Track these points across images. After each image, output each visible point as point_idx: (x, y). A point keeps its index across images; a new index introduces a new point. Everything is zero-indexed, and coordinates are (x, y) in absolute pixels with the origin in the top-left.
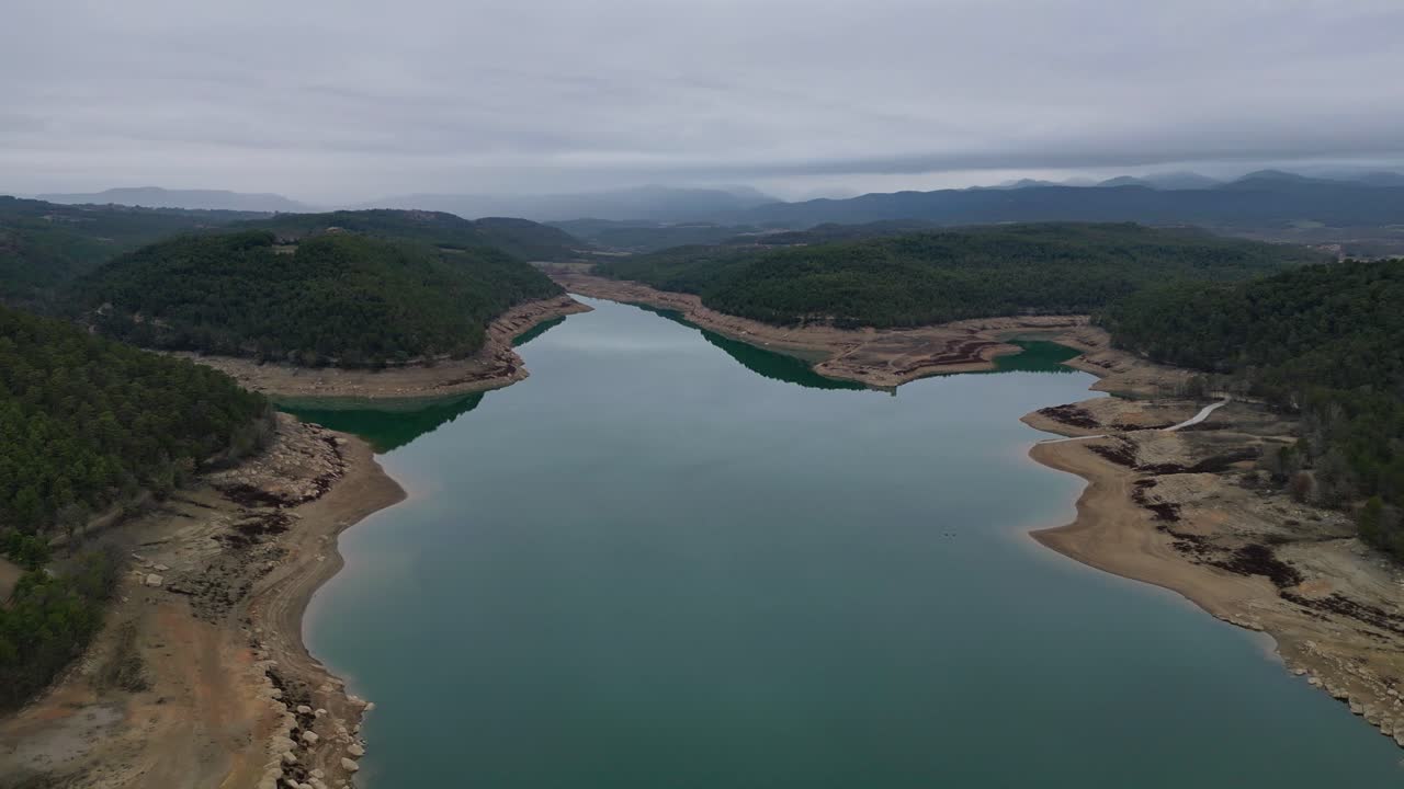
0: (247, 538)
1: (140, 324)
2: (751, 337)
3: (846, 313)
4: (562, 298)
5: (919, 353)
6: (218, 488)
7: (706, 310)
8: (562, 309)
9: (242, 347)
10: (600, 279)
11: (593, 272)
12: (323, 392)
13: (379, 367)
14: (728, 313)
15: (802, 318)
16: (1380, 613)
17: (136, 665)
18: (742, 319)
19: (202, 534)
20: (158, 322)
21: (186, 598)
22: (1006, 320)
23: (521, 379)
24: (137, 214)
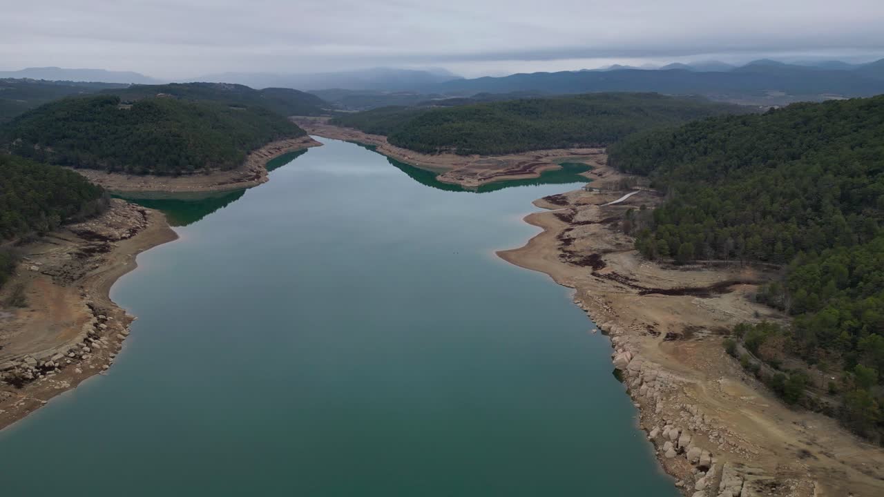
0: (87, 254)
1: (38, 150)
2: (409, 160)
3: (464, 146)
4: (305, 138)
5: (498, 169)
6: (74, 232)
7: (389, 145)
8: (305, 145)
9: (98, 163)
10: (333, 127)
11: (330, 123)
12: (145, 189)
13: (178, 175)
14: (400, 147)
15: (438, 149)
16: (627, 278)
17: (22, 299)
18: (406, 150)
19: (62, 251)
20: (49, 149)
21: (50, 277)
22: (561, 151)
23: (263, 183)
24: (42, 84)
